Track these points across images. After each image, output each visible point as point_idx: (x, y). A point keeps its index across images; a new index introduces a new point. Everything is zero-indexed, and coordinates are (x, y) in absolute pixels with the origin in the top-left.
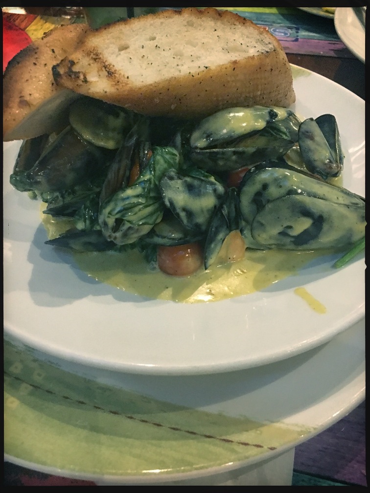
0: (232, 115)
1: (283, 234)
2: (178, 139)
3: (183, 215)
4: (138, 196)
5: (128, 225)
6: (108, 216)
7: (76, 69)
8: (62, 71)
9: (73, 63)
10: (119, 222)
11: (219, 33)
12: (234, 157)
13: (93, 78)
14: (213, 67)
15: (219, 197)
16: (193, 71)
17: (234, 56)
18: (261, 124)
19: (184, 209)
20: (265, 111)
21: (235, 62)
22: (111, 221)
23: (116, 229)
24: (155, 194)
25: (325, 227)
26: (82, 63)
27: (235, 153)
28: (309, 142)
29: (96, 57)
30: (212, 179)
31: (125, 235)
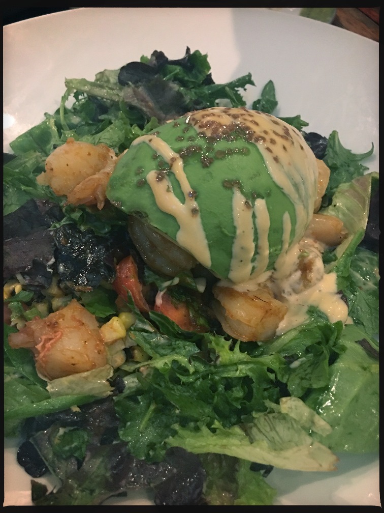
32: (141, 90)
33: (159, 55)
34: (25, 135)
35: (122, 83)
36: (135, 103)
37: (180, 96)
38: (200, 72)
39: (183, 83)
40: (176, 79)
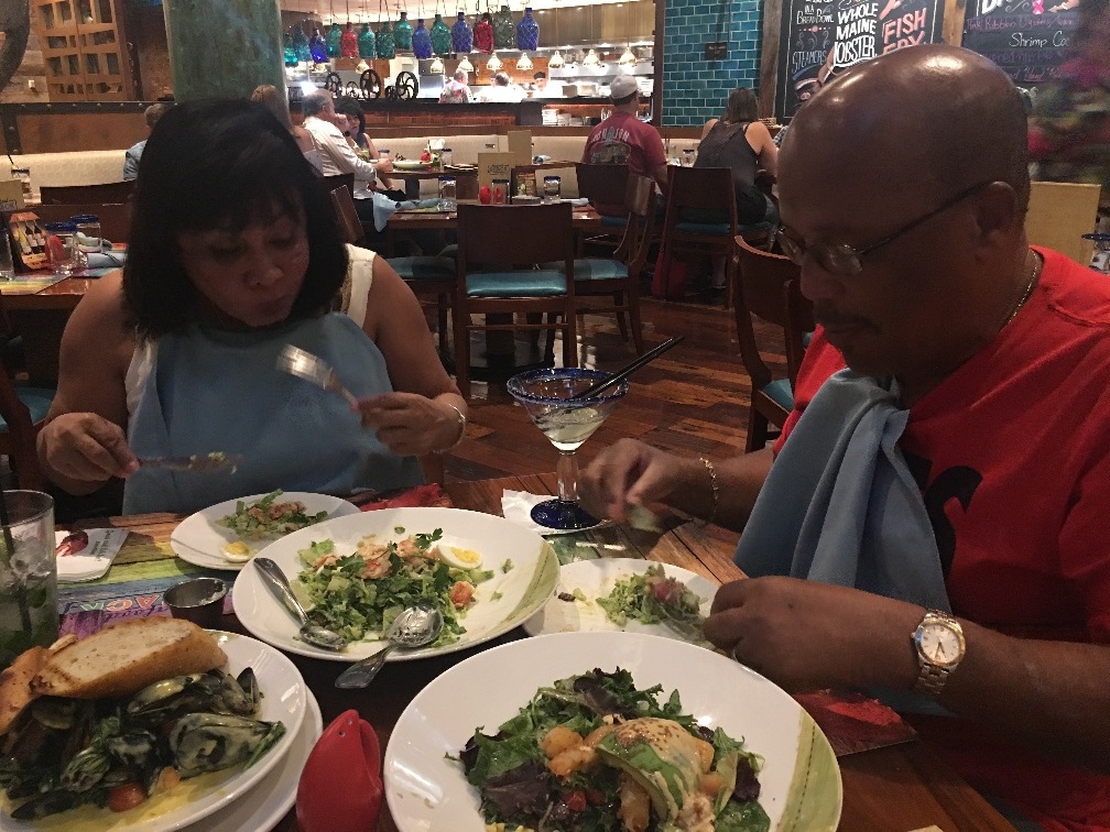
0: (159, 685)
1: (200, 756)
2: (118, 710)
3: (125, 759)
4: (91, 753)
5: (84, 775)
6: (69, 771)
7: (44, 681)
8: (35, 684)
9: (41, 678)
10: (78, 774)
11: (144, 634)
12: (163, 715)
13: (55, 684)
14: (138, 659)
15: (152, 743)
16: (124, 666)
17: (156, 648)
18: (180, 688)
19: (125, 755)
20: (183, 679)
21: (155, 653)
22: (71, 776)
23: (75, 780)
24: (104, 750)
25: (227, 743)
26: (47, 676)
27: (163, 711)
28: (228, 692)
29: (56, 670)
30: (147, 732)
31: (83, 783)
32: (588, 694)
33: (598, 671)
34: (510, 722)
35: (576, 690)
36: (586, 704)
37: (614, 699)
38: (627, 683)
39: (615, 691)
40: (610, 688)
